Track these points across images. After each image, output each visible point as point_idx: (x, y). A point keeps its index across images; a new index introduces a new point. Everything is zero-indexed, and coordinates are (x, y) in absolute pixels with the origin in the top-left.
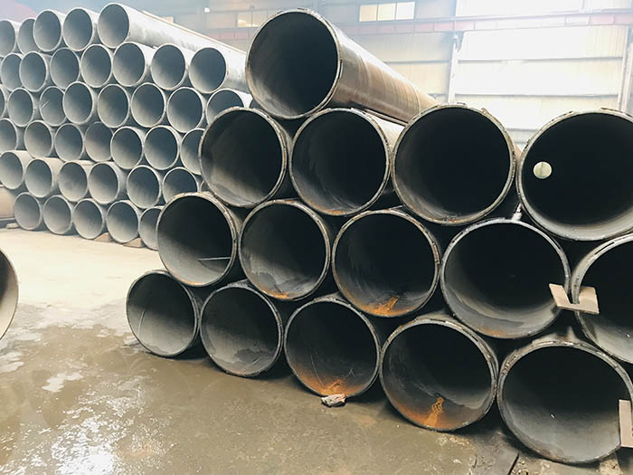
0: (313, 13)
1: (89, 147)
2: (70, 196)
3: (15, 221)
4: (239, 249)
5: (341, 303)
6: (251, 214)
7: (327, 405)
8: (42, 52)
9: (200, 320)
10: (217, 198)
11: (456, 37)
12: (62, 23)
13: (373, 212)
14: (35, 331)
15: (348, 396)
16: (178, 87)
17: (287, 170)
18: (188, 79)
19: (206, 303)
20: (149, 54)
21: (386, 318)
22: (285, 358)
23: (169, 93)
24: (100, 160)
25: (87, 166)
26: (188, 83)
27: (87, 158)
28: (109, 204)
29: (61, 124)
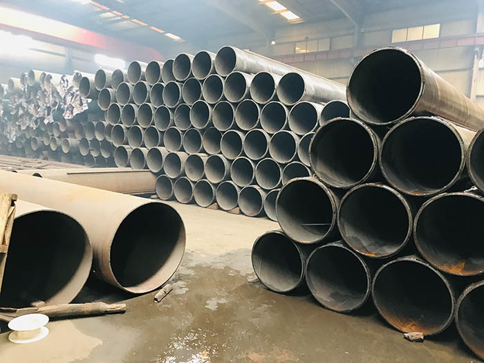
0: (401, 49)
1: (205, 144)
2: (192, 177)
3: (156, 194)
4: (338, 218)
5: (421, 262)
6: (348, 194)
7: (410, 340)
8: (177, 81)
9: (306, 268)
10: (322, 181)
11: (477, 49)
12: (192, 62)
13: (449, 194)
14: (189, 268)
15: (426, 334)
16: (270, 101)
17: (377, 162)
18: (276, 95)
19: (310, 256)
20: (249, 79)
21: (460, 276)
22: (373, 301)
23: (261, 106)
24: (212, 152)
25: (204, 158)
26: (276, 98)
27: (203, 151)
28: (219, 183)
29: (187, 129)
